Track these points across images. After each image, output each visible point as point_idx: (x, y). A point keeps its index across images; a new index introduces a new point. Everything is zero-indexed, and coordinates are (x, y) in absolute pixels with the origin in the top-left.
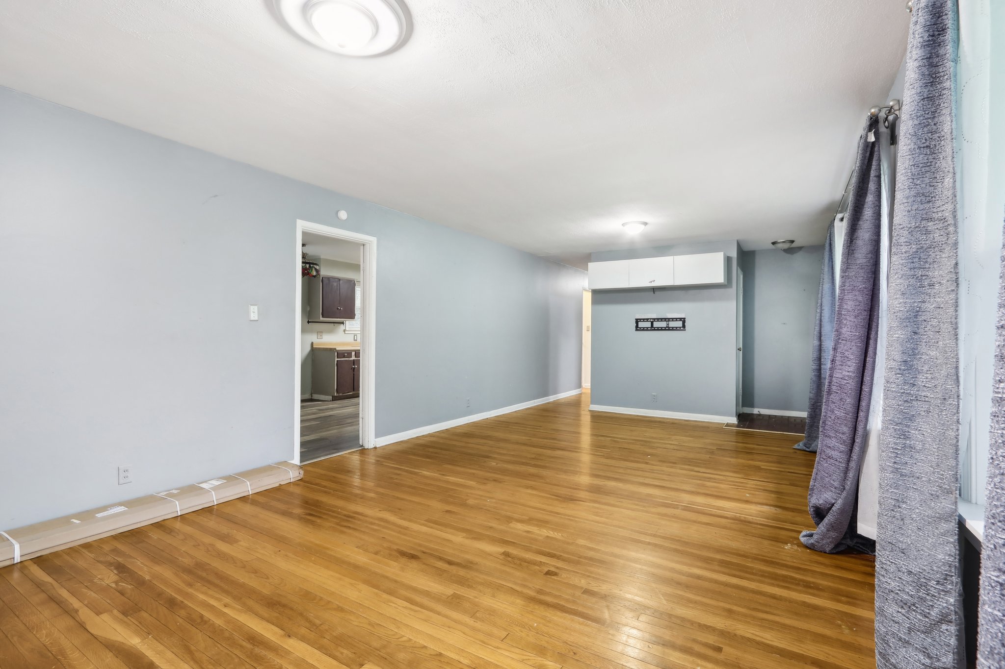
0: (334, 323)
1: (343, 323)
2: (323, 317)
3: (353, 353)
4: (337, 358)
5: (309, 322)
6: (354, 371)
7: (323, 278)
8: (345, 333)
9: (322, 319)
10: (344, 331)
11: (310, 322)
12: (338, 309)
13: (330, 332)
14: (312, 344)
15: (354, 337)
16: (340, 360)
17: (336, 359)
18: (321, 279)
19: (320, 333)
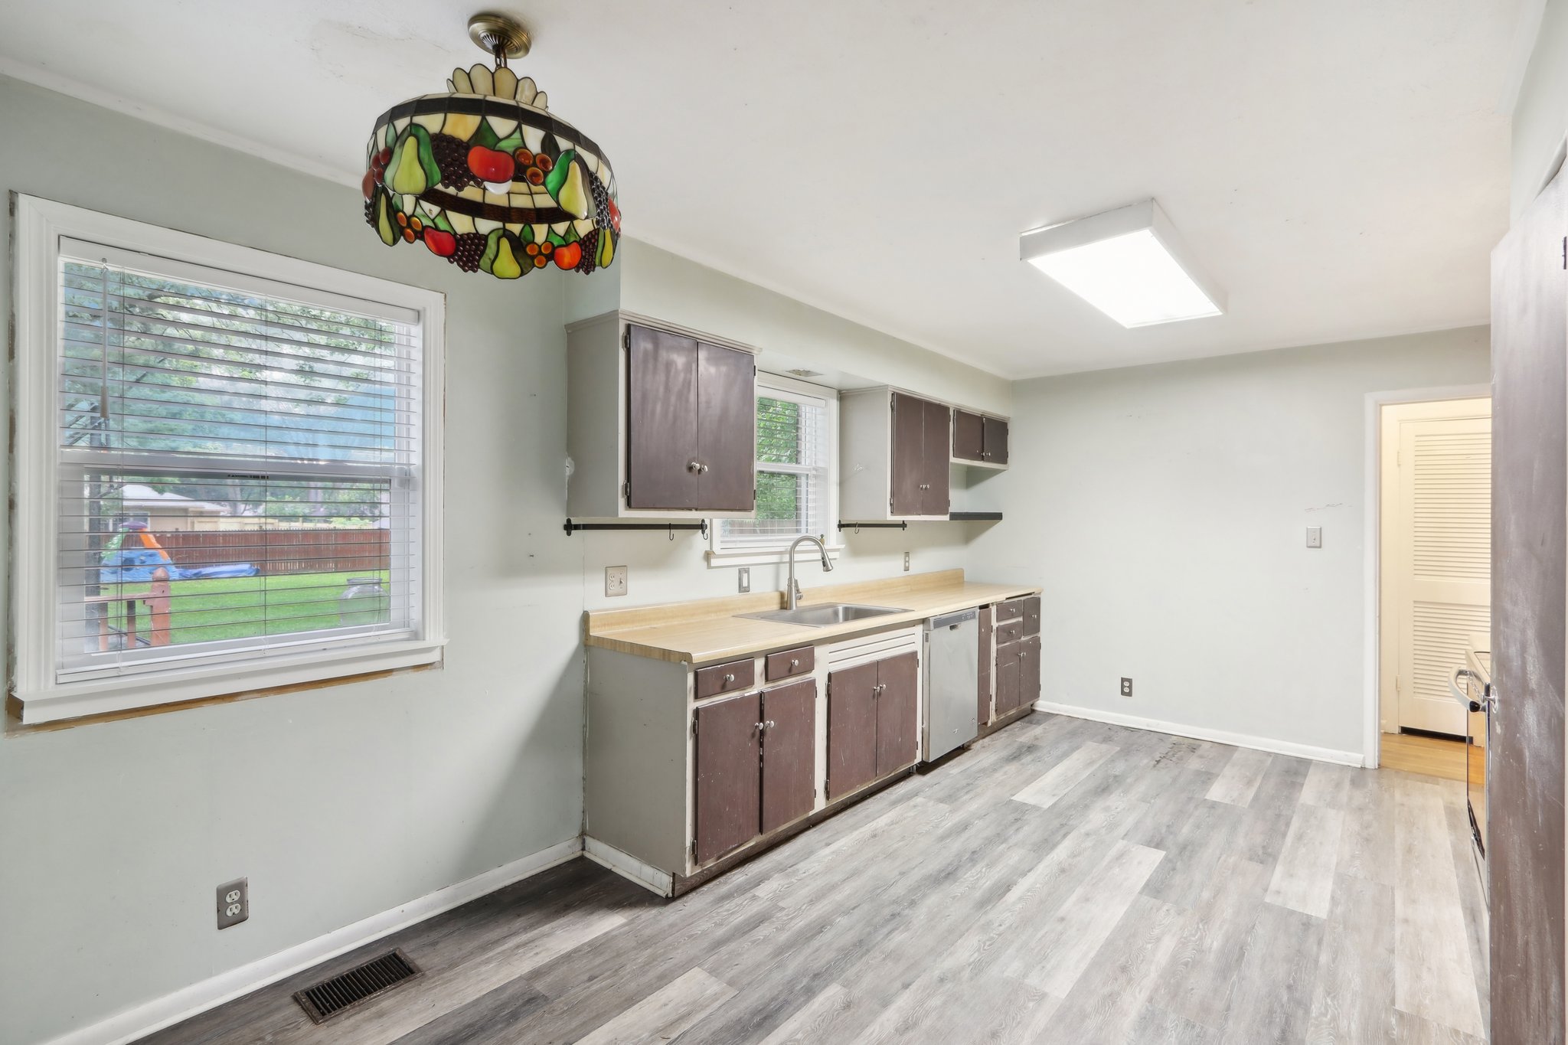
0: (670, 527)
1: (701, 527)
2: (629, 505)
3: (759, 665)
4: (697, 697)
5: (569, 527)
6: (761, 745)
7: (628, 327)
8: (709, 567)
9: (625, 514)
10: (708, 556)
11: (577, 527)
12: (690, 468)
13: (658, 563)
14: (585, 618)
15: (740, 579)
16: (706, 709)
17: (692, 705)
18: (622, 330)
19: (616, 572)
